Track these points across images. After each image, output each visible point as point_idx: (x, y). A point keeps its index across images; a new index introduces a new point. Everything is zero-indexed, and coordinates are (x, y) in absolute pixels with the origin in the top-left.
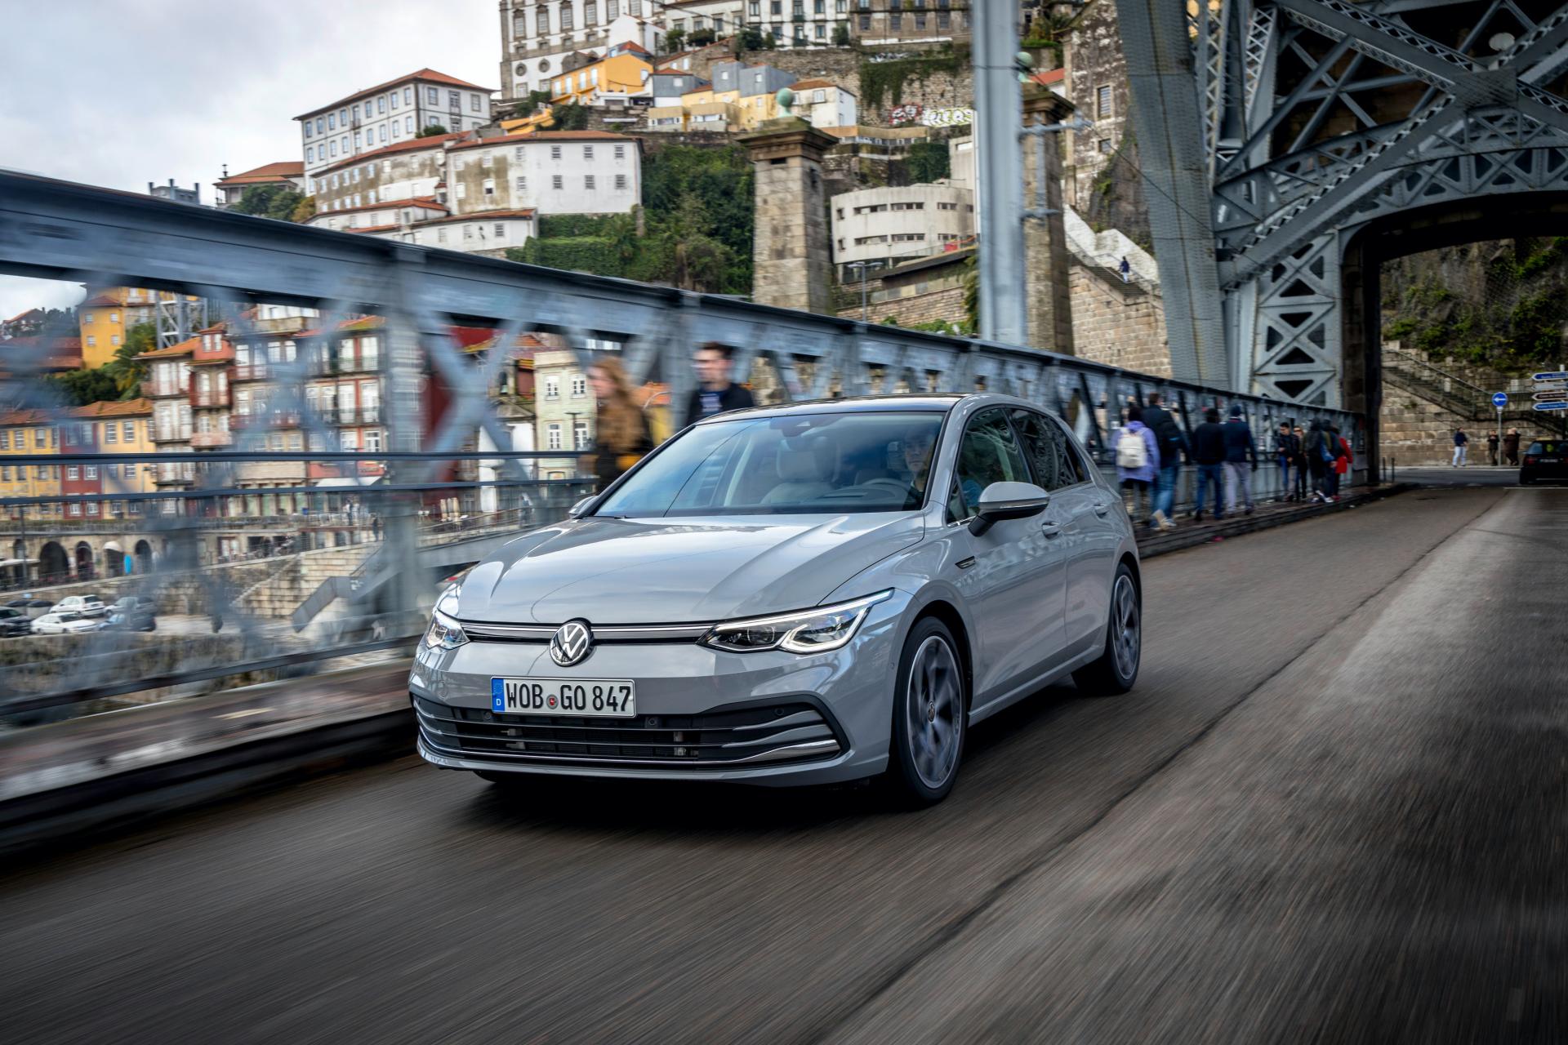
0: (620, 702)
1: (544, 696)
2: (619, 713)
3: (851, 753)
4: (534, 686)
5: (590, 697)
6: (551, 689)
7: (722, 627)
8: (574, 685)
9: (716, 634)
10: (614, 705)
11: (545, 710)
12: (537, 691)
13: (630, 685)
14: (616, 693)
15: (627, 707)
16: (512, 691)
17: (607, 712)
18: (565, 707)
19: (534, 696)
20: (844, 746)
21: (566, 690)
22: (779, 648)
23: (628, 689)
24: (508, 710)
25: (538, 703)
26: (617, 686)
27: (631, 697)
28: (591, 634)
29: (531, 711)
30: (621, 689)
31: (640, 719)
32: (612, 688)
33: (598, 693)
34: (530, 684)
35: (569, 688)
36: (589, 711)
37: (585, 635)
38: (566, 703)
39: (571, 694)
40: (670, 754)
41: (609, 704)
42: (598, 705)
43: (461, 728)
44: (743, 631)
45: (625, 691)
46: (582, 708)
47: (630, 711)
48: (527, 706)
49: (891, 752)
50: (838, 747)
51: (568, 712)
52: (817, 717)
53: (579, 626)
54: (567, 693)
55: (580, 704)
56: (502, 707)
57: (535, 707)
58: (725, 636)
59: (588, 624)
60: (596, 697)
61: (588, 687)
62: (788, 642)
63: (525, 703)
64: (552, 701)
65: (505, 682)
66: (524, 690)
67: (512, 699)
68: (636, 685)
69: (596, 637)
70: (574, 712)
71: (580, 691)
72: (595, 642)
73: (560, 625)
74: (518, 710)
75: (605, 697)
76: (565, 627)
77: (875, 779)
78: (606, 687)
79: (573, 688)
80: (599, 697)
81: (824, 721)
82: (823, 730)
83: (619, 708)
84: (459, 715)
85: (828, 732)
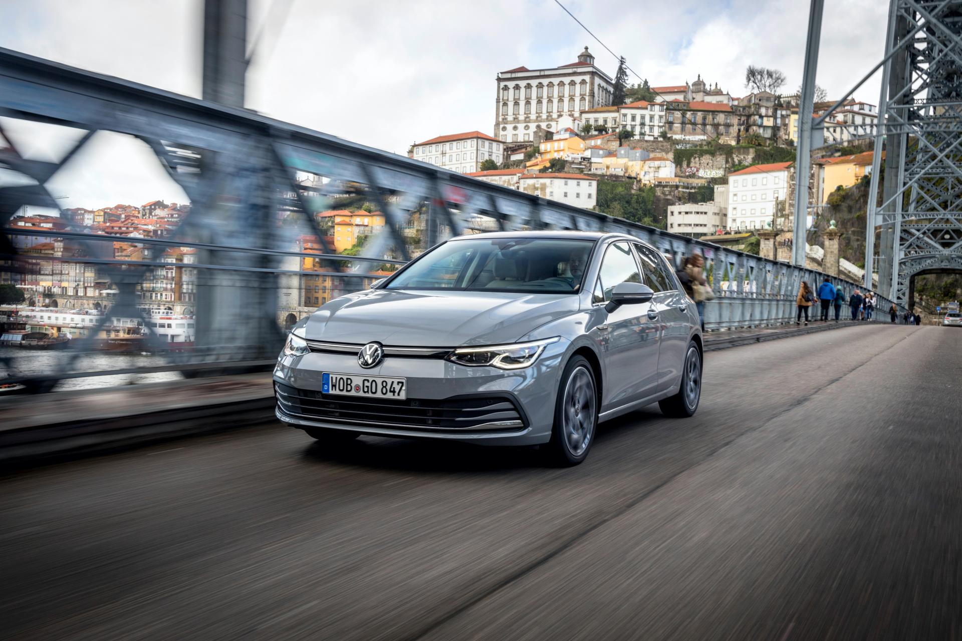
0: (397, 390)
1: (353, 385)
2: (396, 397)
3: (530, 429)
4: (347, 379)
5: (380, 387)
6: (357, 381)
7: (459, 351)
8: (371, 379)
9: (455, 355)
10: (394, 392)
11: (353, 393)
12: (349, 382)
13: (404, 381)
14: (395, 385)
15: (401, 393)
16: (334, 381)
17: (390, 396)
18: (365, 392)
19: (347, 384)
20: (526, 424)
21: (366, 382)
22: (491, 365)
23: (402, 383)
24: (331, 392)
25: (349, 389)
26: (396, 381)
27: (404, 388)
28: (383, 351)
29: (344, 393)
30: (399, 383)
31: (408, 401)
32: (393, 382)
33: (384, 385)
34: (345, 378)
35: (368, 381)
36: (379, 395)
37: (379, 352)
38: (366, 390)
39: (369, 384)
40: (424, 422)
41: (390, 391)
42: (384, 392)
43: (303, 402)
44: (471, 354)
45: (400, 385)
46: (375, 393)
47: (403, 396)
48: (342, 390)
49: (553, 431)
50: (522, 425)
51: (366, 395)
52: (512, 407)
53: (376, 346)
54: (366, 384)
55: (374, 390)
56: (328, 390)
57: (347, 391)
58: (461, 357)
59: (382, 345)
60: (383, 387)
61: (379, 381)
62: (496, 361)
63: (341, 388)
64: (357, 388)
65: (331, 376)
66: (342, 381)
67: (334, 386)
68: (407, 381)
69: (385, 352)
70: (370, 395)
71: (374, 383)
72: (385, 356)
73: (364, 345)
74: (337, 392)
75: (388, 387)
76: (368, 346)
77: (542, 446)
78: (389, 382)
79: (370, 381)
80: (385, 387)
81: (515, 409)
82: (514, 414)
83: (396, 394)
84: (302, 394)
85: (517, 416)
